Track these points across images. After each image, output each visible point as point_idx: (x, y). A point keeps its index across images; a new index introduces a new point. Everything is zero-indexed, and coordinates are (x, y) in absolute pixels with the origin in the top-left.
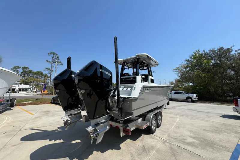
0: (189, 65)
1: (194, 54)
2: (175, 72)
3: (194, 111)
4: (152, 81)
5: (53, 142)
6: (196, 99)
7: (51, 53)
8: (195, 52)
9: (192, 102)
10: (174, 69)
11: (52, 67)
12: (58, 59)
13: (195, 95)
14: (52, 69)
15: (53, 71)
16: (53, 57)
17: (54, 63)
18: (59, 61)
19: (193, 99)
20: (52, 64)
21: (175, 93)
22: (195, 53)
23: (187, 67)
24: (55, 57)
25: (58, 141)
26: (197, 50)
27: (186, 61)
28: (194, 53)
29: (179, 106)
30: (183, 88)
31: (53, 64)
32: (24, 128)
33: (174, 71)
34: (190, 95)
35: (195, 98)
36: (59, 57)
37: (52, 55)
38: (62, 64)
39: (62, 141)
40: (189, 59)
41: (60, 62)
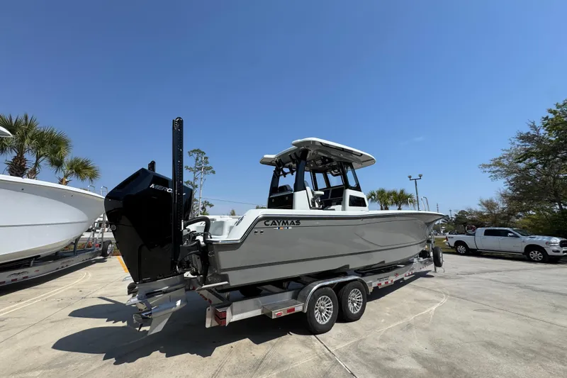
0: (531, 149)
1: (551, 116)
2: (490, 174)
3: (526, 287)
4: (357, 202)
5: (111, 324)
6: (561, 254)
7: (193, 151)
8: (554, 108)
9: (543, 261)
10: (485, 166)
11: (195, 179)
12: (207, 163)
13: (556, 240)
14: (196, 184)
15: (196, 186)
16: (197, 159)
17: (200, 171)
18: (208, 165)
19: (550, 253)
20: (194, 173)
21: (488, 233)
22: (555, 113)
23: (528, 154)
24: (200, 159)
25: (120, 324)
26: (561, 104)
27: (522, 138)
28: (550, 111)
29: (484, 272)
30: (533, 220)
31: (197, 173)
32: (94, 295)
33: (487, 169)
34: (539, 240)
35: (555, 248)
36: (207, 158)
37: (195, 155)
38: (214, 172)
39: (125, 324)
40: (529, 133)
41: (210, 168)
